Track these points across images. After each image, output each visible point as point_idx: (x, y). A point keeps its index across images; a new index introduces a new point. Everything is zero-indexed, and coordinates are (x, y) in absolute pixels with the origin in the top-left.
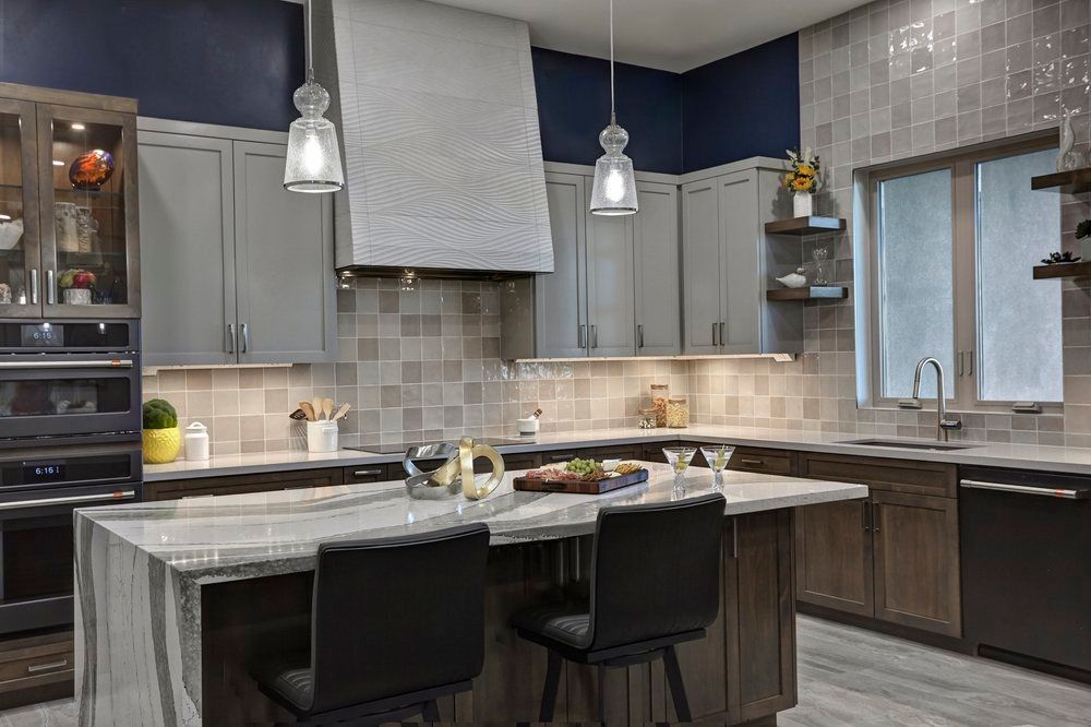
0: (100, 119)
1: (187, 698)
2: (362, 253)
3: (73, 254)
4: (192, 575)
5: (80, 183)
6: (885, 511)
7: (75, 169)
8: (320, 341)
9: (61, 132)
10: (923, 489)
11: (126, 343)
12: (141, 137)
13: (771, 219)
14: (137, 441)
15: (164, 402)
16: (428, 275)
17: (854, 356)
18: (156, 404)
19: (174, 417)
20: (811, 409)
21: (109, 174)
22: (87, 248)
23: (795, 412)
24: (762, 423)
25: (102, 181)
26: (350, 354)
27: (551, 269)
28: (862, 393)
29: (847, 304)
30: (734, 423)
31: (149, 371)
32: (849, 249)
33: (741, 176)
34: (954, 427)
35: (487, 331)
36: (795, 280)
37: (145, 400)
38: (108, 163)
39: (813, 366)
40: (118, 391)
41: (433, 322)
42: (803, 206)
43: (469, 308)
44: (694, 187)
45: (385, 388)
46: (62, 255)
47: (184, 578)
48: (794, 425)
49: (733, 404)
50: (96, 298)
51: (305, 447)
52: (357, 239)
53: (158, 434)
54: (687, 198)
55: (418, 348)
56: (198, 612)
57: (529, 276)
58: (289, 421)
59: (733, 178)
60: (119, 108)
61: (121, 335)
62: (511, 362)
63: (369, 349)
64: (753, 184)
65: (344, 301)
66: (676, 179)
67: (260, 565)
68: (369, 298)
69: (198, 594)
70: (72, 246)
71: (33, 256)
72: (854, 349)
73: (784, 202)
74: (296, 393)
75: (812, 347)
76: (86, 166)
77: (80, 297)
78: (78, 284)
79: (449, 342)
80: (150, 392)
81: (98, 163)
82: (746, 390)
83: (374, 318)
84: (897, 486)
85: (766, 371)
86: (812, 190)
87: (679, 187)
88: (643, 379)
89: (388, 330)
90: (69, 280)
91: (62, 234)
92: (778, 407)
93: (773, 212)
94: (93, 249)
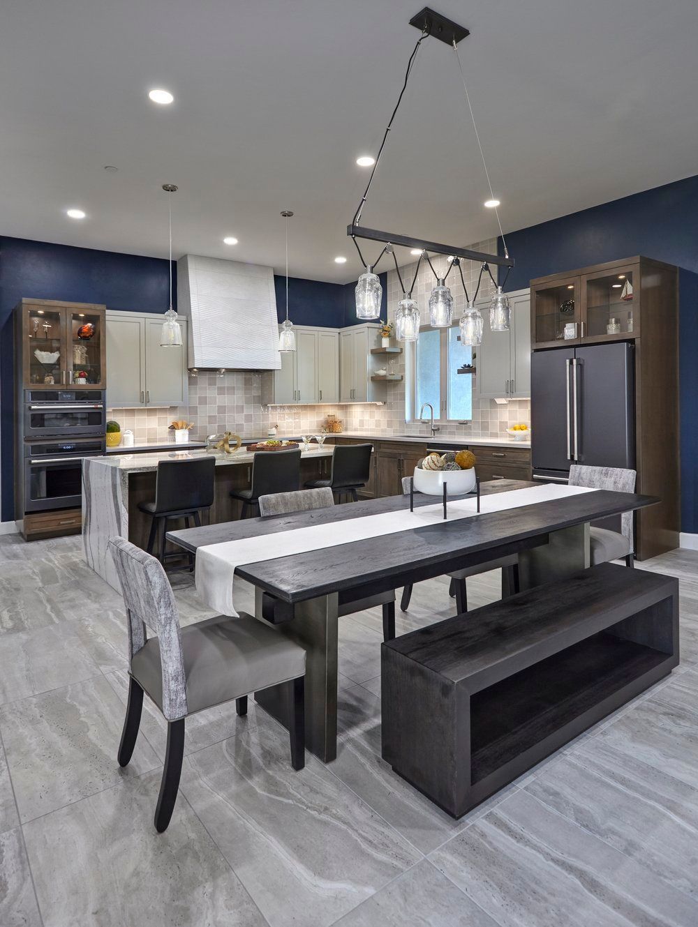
0: (91, 313)
1: (123, 507)
2: (199, 363)
3: (78, 365)
4: (126, 470)
5: (82, 337)
6: (405, 461)
7: (80, 332)
8: (181, 397)
9: (76, 317)
10: (417, 453)
11: (100, 399)
12: (107, 318)
13: (374, 348)
14: (104, 436)
15: (115, 422)
16: (230, 371)
17: (405, 403)
18: (111, 423)
19: (119, 428)
20: (390, 424)
21: (94, 333)
22: (84, 363)
23: (384, 426)
24: (372, 430)
25: (91, 336)
26: (195, 402)
27: (280, 368)
28: (408, 417)
29: (403, 382)
30: (362, 430)
31: (109, 410)
32: (404, 361)
33: (361, 330)
34: (436, 430)
35: (255, 393)
36: (382, 372)
37: (107, 421)
38: (94, 329)
39: (390, 407)
40: (97, 417)
41: (231, 390)
42: (385, 343)
43: (247, 383)
44: (345, 334)
45: (210, 416)
46: (74, 365)
47: (123, 471)
48: (383, 431)
49: (362, 422)
50: (88, 380)
51: (175, 441)
52: (197, 357)
53: (112, 434)
54: (342, 338)
55: (225, 400)
56: (127, 481)
57: (271, 370)
58: (168, 430)
59: (359, 331)
60: (98, 309)
61: (98, 396)
62: (265, 406)
63: (203, 401)
64: (366, 333)
65: (192, 381)
66: (338, 330)
67: (148, 468)
68: (203, 380)
69: (127, 476)
70: (78, 362)
71: (63, 365)
72: (404, 400)
73: (379, 341)
74: (171, 419)
75: (390, 399)
76: (85, 330)
77: (82, 381)
78: (81, 376)
79: (238, 398)
80: (109, 418)
81: (90, 329)
82: (367, 417)
83: (205, 388)
84: (409, 452)
85: (374, 409)
86: (389, 336)
87: (339, 333)
88: (325, 413)
89: (211, 393)
90: (77, 375)
91: (74, 358)
92: (378, 424)
93: (375, 345)
94: (86, 363)
